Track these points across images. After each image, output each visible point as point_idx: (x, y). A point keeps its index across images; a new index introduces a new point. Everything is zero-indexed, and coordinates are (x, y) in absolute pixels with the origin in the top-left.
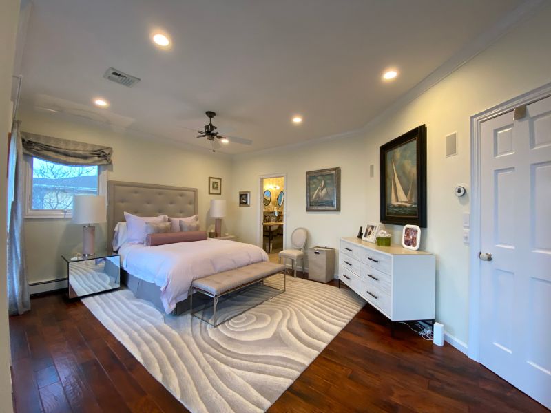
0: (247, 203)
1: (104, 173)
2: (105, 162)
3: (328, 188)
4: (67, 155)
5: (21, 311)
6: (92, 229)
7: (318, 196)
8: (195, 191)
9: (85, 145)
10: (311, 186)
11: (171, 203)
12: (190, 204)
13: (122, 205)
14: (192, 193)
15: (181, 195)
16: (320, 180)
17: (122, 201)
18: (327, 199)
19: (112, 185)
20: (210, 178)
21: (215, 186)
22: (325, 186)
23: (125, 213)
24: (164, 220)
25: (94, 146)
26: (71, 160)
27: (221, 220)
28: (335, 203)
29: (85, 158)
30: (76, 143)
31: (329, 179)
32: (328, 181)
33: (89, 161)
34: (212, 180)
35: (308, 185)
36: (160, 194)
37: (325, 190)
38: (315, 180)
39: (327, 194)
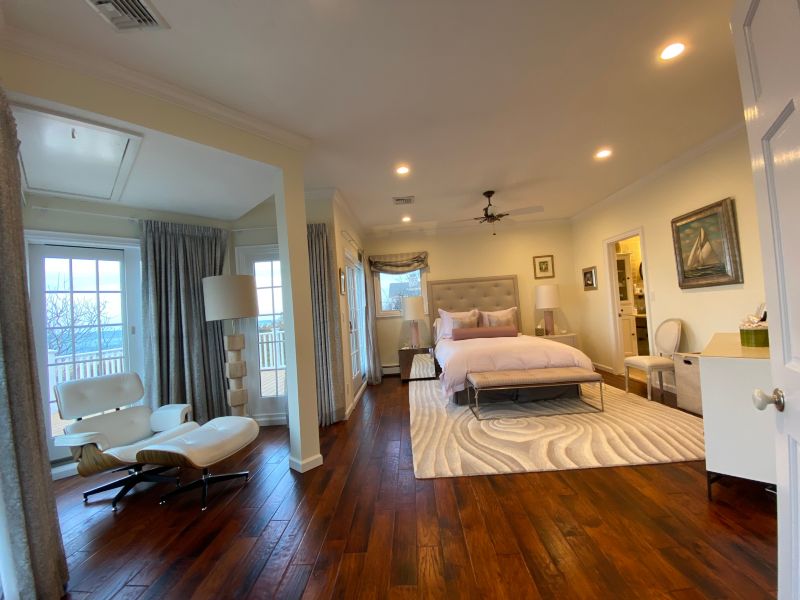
0: (592, 284)
1: (424, 275)
2: (422, 266)
3: (713, 242)
4: (397, 266)
5: (375, 383)
6: (415, 324)
7: (696, 259)
8: (514, 279)
9: (408, 254)
10: (683, 243)
11: (485, 296)
12: (509, 294)
13: (439, 302)
14: (511, 281)
15: (496, 286)
16: (697, 230)
17: (439, 299)
18: (714, 262)
19: (431, 285)
20: (534, 258)
21: (544, 267)
22: (706, 239)
23: (440, 310)
24: (474, 315)
25: (414, 253)
26: (400, 269)
27: (552, 312)
28: (728, 268)
29: (409, 265)
30: (402, 255)
31: (713, 224)
32: (712, 229)
33: (411, 268)
34: (538, 261)
35: (677, 241)
36: (473, 287)
37: (707, 246)
38: (688, 231)
39: (712, 252)
